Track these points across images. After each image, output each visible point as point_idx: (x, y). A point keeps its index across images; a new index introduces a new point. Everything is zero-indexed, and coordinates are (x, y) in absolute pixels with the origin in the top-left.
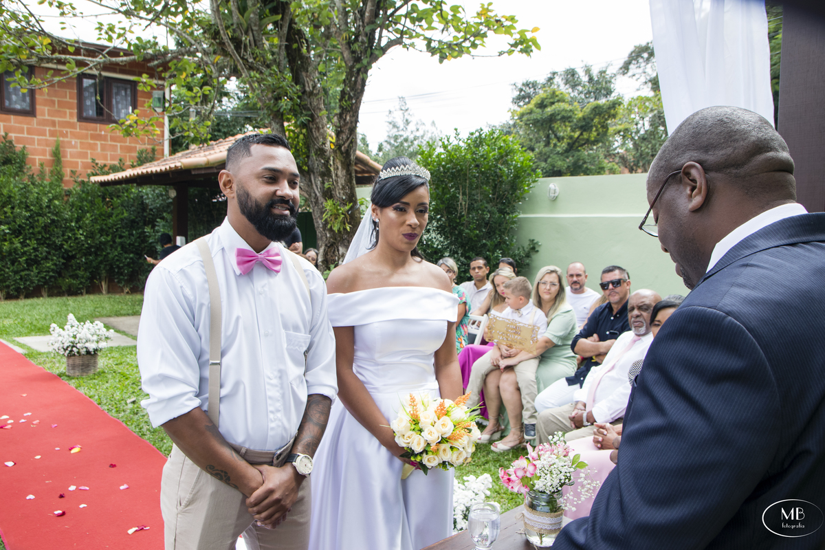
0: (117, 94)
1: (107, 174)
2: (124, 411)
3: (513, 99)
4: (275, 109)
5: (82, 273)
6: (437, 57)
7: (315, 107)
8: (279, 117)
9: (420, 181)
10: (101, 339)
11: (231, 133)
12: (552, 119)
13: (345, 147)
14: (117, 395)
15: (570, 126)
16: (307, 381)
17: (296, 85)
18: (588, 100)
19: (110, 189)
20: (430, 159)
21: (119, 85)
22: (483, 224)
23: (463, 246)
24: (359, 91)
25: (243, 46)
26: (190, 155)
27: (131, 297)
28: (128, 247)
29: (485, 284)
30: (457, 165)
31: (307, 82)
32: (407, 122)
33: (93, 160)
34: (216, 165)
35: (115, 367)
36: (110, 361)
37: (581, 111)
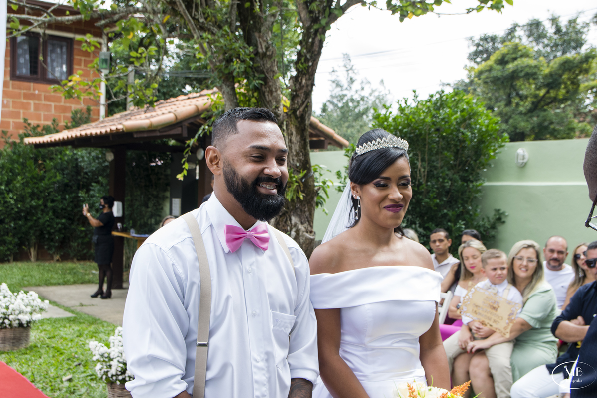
0: (53, 51)
1: (41, 135)
2: (60, 389)
3: (470, 55)
4: (227, 72)
5: (11, 239)
6: (398, 15)
7: (268, 69)
8: (229, 79)
9: (399, 152)
10: (35, 311)
11: (171, 93)
12: (514, 76)
13: (300, 112)
14: (51, 372)
15: (535, 83)
16: (289, 364)
17: (249, 46)
18: (555, 53)
19: (43, 151)
20: (385, 123)
21: (55, 42)
22: (444, 193)
23: (421, 216)
24: (316, 53)
25: (194, 6)
26: (129, 117)
27: (61, 265)
28: (60, 211)
29: (446, 258)
30: (416, 129)
31: (260, 43)
32: (352, 81)
33: (26, 120)
34: (159, 128)
35: (48, 341)
36: (43, 334)
37: (548, 66)
